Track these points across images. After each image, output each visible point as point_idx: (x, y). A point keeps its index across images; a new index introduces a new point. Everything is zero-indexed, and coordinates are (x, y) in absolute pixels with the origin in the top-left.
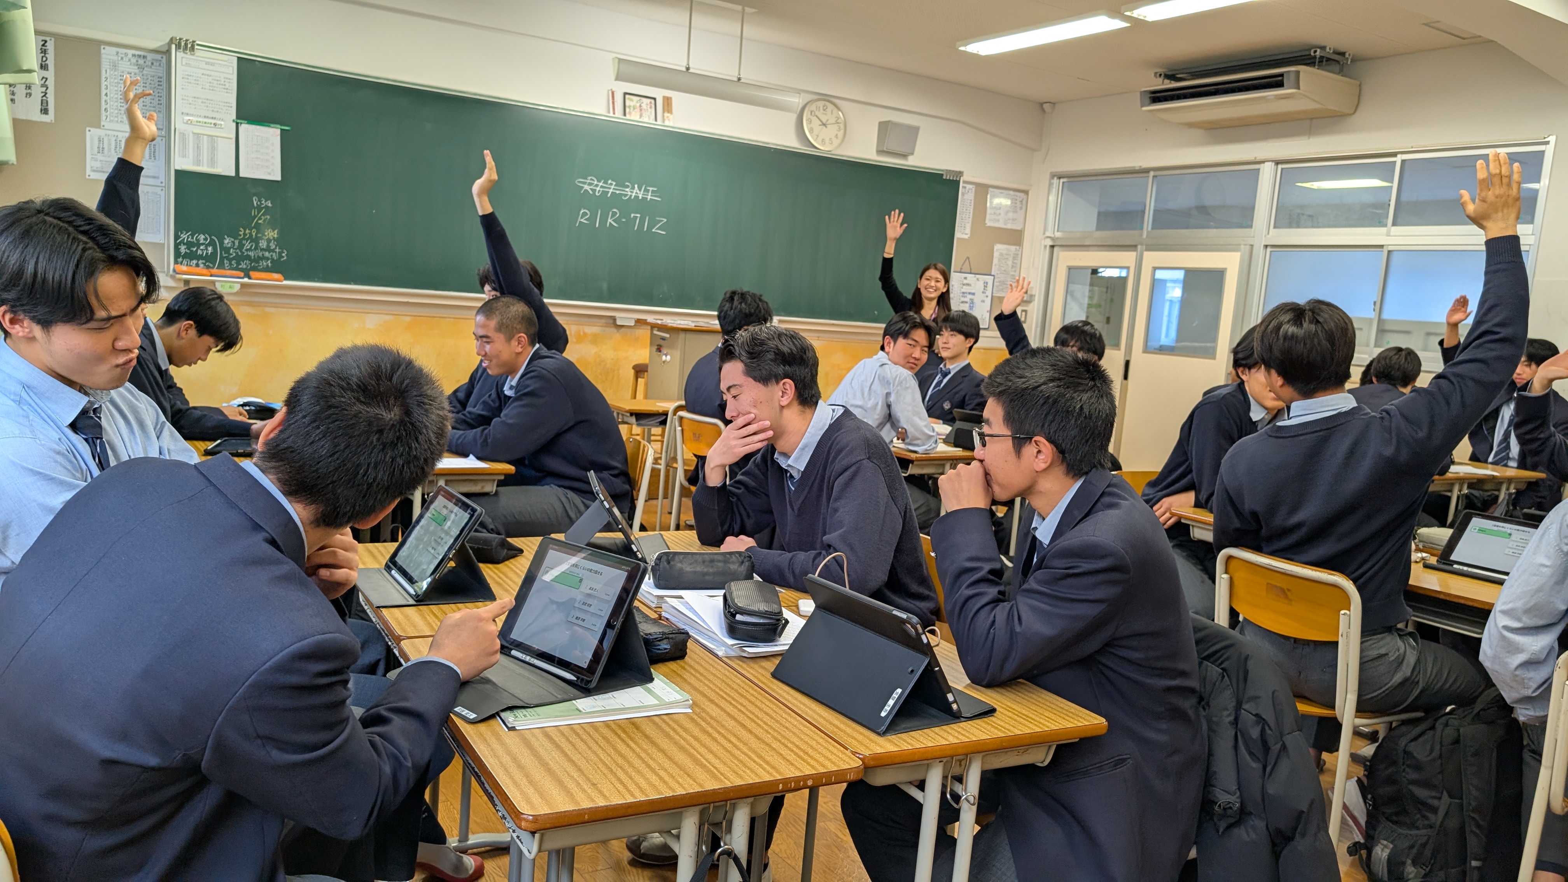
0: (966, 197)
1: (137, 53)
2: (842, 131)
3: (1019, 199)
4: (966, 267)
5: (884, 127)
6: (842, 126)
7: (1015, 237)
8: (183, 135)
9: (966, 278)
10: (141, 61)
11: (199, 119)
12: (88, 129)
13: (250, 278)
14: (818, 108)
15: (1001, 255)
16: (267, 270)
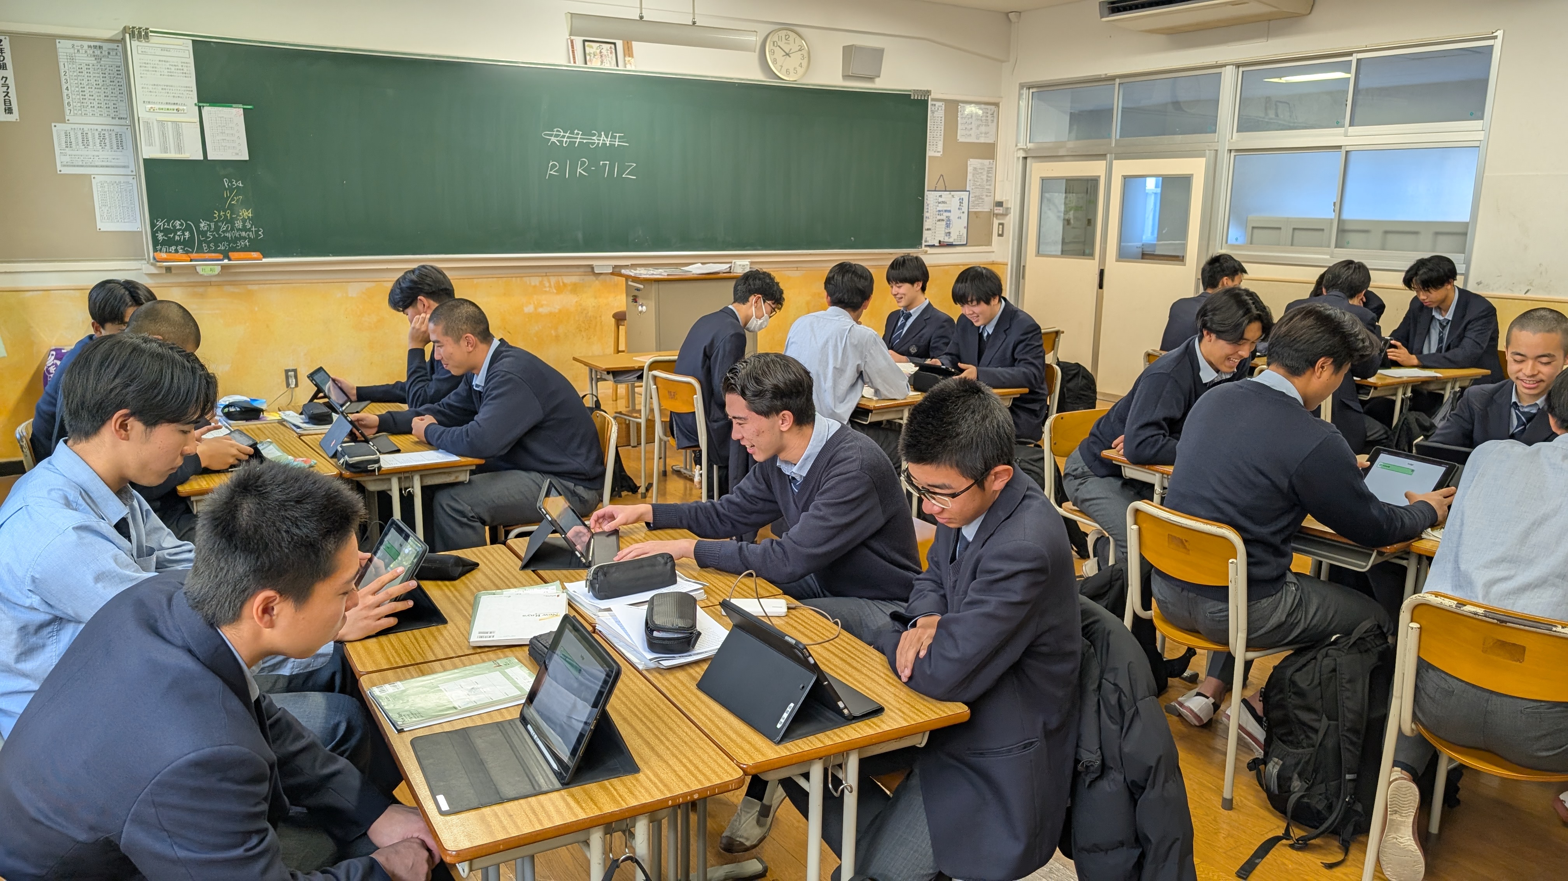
0: (936, 114)
1: (92, 44)
2: (806, 60)
3: (990, 113)
4: (941, 185)
5: (849, 52)
6: (806, 55)
7: (988, 151)
8: (147, 123)
9: (941, 196)
10: (98, 52)
11: (161, 107)
12: (53, 124)
13: (230, 260)
14: (780, 38)
15: (975, 169)
16: (245, 249)
